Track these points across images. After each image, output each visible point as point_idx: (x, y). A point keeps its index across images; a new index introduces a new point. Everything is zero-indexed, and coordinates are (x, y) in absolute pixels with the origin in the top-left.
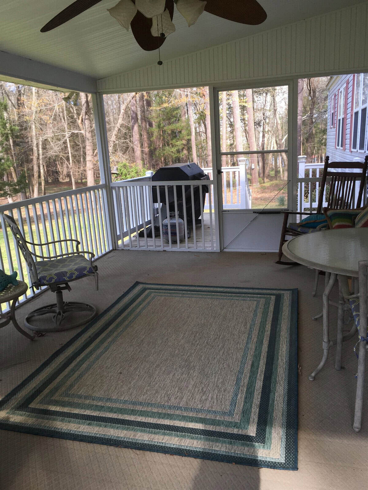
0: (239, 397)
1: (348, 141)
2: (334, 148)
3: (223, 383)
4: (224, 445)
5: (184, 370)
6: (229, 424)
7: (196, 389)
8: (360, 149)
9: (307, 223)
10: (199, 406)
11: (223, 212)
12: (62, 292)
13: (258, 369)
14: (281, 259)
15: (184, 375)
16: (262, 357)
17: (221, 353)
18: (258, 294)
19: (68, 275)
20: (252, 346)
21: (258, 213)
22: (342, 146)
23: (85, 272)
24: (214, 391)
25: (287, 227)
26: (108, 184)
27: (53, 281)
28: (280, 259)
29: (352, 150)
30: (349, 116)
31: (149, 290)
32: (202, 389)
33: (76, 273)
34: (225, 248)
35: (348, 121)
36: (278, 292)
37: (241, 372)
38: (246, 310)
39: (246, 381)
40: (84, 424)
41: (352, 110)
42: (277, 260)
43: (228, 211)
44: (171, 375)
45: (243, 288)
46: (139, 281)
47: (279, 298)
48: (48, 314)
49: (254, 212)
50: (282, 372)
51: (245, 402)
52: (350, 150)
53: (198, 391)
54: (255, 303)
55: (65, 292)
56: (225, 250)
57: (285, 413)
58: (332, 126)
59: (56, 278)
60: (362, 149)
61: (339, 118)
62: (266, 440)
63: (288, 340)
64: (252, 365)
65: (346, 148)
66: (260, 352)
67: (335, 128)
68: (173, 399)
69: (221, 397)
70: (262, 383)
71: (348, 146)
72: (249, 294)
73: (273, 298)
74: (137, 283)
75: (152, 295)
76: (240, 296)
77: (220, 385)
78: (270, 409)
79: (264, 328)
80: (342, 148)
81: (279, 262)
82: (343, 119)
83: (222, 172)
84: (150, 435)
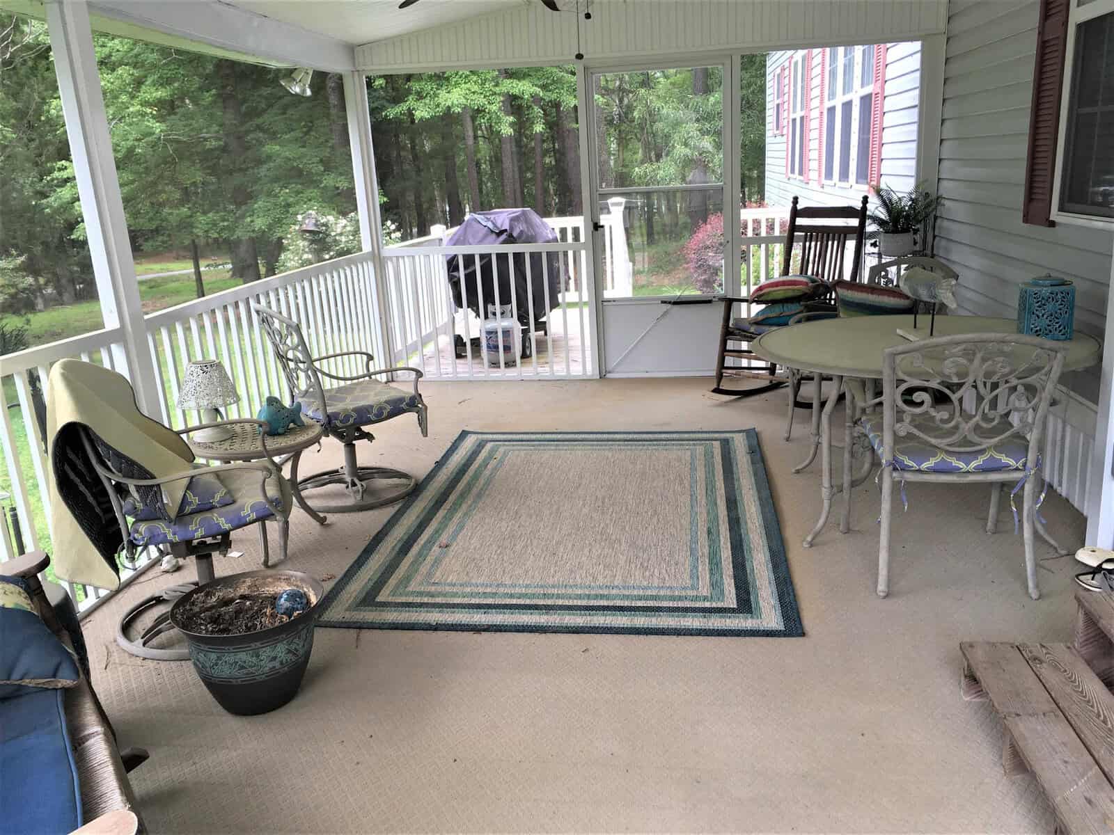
0: (700, 569)
1: (813, 165)
2: (784, 176)
3: (671, 554)
4: (696, 619)
5: (603, 544)
6: (696, 598)
7: (633, 566)
8: (840, 180)
9: (767, 318)
10: (645, 583)
11: (605, 303)
12: (354, 445)
13: (719, 536)
14: (721, 384)
15: (606, 550)
16: (721, 522)
17: (655, 520)
18: (689, 440)
19: (375, 411)
20: (702, 510)
21: (670, 303)
22: (801, 173)
23: (403, 406)
24: (660, 565)
25: (730, 325)
26: (376, 251)
27: (351, 421)
28: (719, 385)
29: (824, 181)
30: (815, 114)
31: (492, 443)
32: (641, 564)
33: (389, 408)
34: (610, 372)
35: (814, 124)
36: (723, 436)
37: (694, 540)
38: (677, 464)
39: (706, 551)
40: (478, 613)
41: (822, 102)
42: (715, 386)
43: (614, 301)
44: (586, 551)
45: (660, 433)
46: (467, 429)
47: (726, 444)
48: (329, 485)
49: (663, 302)
50: (757, 538)
51: (711, 574)
52: (819, 181)
53: (636, 567)
54: (689, 453)
55: (360, 444)
56: (608, 376)
57: (773, 582)
58: (778, 132)
59: (355, 415)
60: (844, 181)
61: (792, 116)
62: (753, 609)
63: (756, 498)
64: (709, 532)
65: (811, 177)
66: (717, 517)
67: (785, 136)
68: (600, 578)
69: (673, 571)
70: (730, 552)
71: (813, 175)
72: (674, 440)
73: (717, 444)
74: (464, 434)
75: (502, 450)
76: (659, 445)
77: (667, 558)
78: (750, 578)
79: (714, 487)
80: (801, 178)
81: (717, 391)
82: (802, 118)
83: (602, 227)
84: (585, 617)
